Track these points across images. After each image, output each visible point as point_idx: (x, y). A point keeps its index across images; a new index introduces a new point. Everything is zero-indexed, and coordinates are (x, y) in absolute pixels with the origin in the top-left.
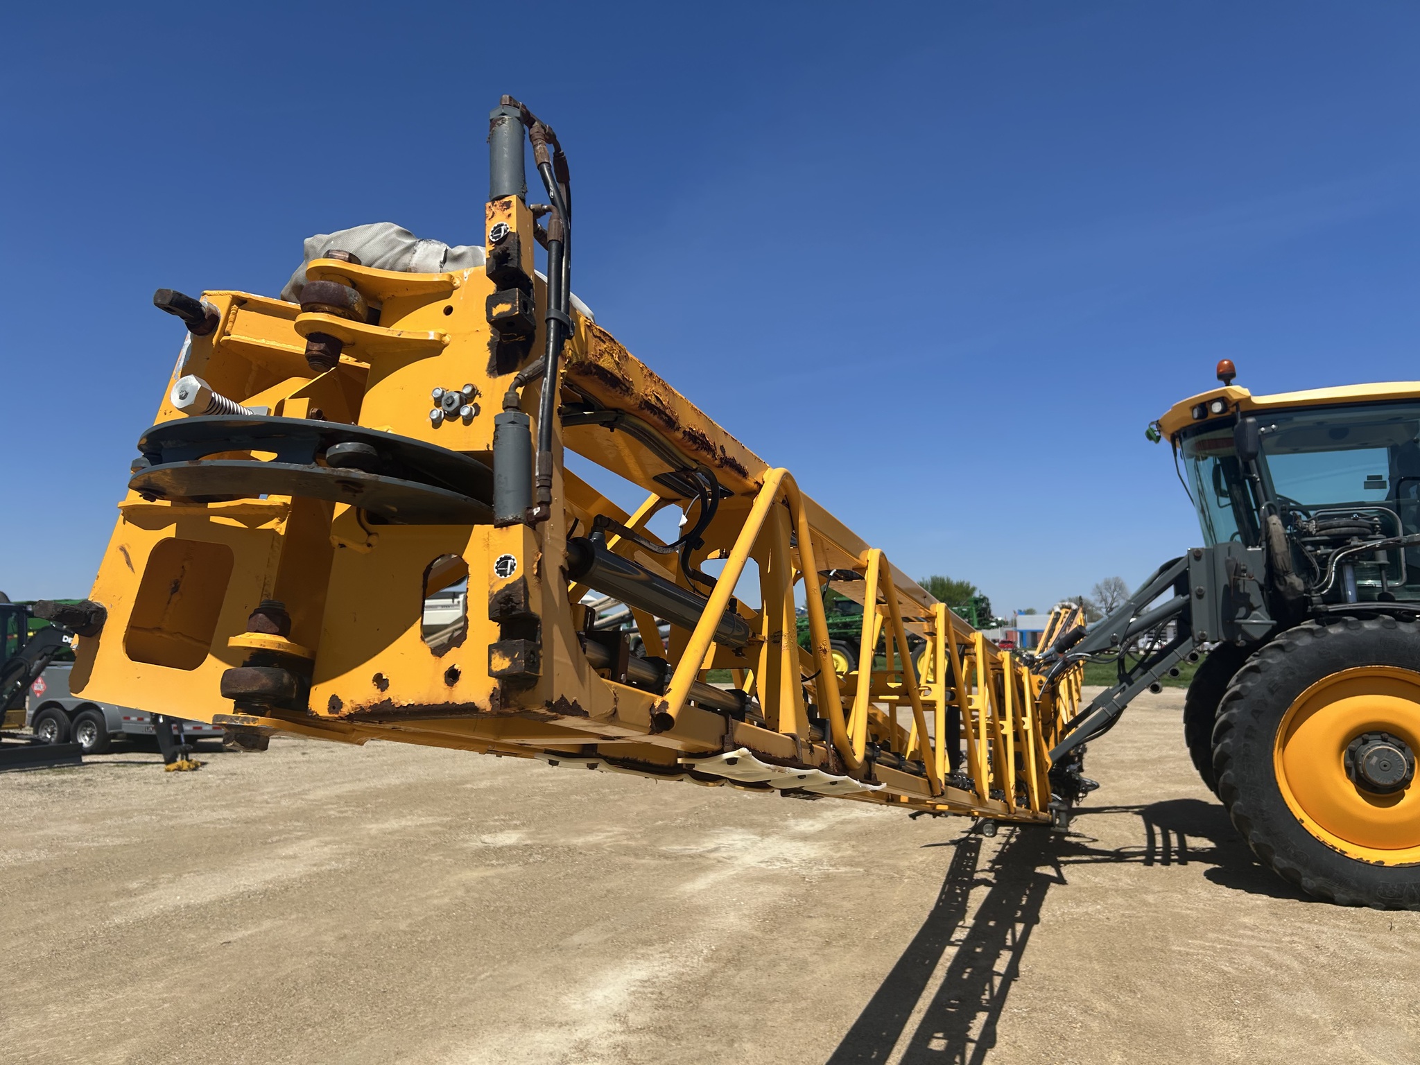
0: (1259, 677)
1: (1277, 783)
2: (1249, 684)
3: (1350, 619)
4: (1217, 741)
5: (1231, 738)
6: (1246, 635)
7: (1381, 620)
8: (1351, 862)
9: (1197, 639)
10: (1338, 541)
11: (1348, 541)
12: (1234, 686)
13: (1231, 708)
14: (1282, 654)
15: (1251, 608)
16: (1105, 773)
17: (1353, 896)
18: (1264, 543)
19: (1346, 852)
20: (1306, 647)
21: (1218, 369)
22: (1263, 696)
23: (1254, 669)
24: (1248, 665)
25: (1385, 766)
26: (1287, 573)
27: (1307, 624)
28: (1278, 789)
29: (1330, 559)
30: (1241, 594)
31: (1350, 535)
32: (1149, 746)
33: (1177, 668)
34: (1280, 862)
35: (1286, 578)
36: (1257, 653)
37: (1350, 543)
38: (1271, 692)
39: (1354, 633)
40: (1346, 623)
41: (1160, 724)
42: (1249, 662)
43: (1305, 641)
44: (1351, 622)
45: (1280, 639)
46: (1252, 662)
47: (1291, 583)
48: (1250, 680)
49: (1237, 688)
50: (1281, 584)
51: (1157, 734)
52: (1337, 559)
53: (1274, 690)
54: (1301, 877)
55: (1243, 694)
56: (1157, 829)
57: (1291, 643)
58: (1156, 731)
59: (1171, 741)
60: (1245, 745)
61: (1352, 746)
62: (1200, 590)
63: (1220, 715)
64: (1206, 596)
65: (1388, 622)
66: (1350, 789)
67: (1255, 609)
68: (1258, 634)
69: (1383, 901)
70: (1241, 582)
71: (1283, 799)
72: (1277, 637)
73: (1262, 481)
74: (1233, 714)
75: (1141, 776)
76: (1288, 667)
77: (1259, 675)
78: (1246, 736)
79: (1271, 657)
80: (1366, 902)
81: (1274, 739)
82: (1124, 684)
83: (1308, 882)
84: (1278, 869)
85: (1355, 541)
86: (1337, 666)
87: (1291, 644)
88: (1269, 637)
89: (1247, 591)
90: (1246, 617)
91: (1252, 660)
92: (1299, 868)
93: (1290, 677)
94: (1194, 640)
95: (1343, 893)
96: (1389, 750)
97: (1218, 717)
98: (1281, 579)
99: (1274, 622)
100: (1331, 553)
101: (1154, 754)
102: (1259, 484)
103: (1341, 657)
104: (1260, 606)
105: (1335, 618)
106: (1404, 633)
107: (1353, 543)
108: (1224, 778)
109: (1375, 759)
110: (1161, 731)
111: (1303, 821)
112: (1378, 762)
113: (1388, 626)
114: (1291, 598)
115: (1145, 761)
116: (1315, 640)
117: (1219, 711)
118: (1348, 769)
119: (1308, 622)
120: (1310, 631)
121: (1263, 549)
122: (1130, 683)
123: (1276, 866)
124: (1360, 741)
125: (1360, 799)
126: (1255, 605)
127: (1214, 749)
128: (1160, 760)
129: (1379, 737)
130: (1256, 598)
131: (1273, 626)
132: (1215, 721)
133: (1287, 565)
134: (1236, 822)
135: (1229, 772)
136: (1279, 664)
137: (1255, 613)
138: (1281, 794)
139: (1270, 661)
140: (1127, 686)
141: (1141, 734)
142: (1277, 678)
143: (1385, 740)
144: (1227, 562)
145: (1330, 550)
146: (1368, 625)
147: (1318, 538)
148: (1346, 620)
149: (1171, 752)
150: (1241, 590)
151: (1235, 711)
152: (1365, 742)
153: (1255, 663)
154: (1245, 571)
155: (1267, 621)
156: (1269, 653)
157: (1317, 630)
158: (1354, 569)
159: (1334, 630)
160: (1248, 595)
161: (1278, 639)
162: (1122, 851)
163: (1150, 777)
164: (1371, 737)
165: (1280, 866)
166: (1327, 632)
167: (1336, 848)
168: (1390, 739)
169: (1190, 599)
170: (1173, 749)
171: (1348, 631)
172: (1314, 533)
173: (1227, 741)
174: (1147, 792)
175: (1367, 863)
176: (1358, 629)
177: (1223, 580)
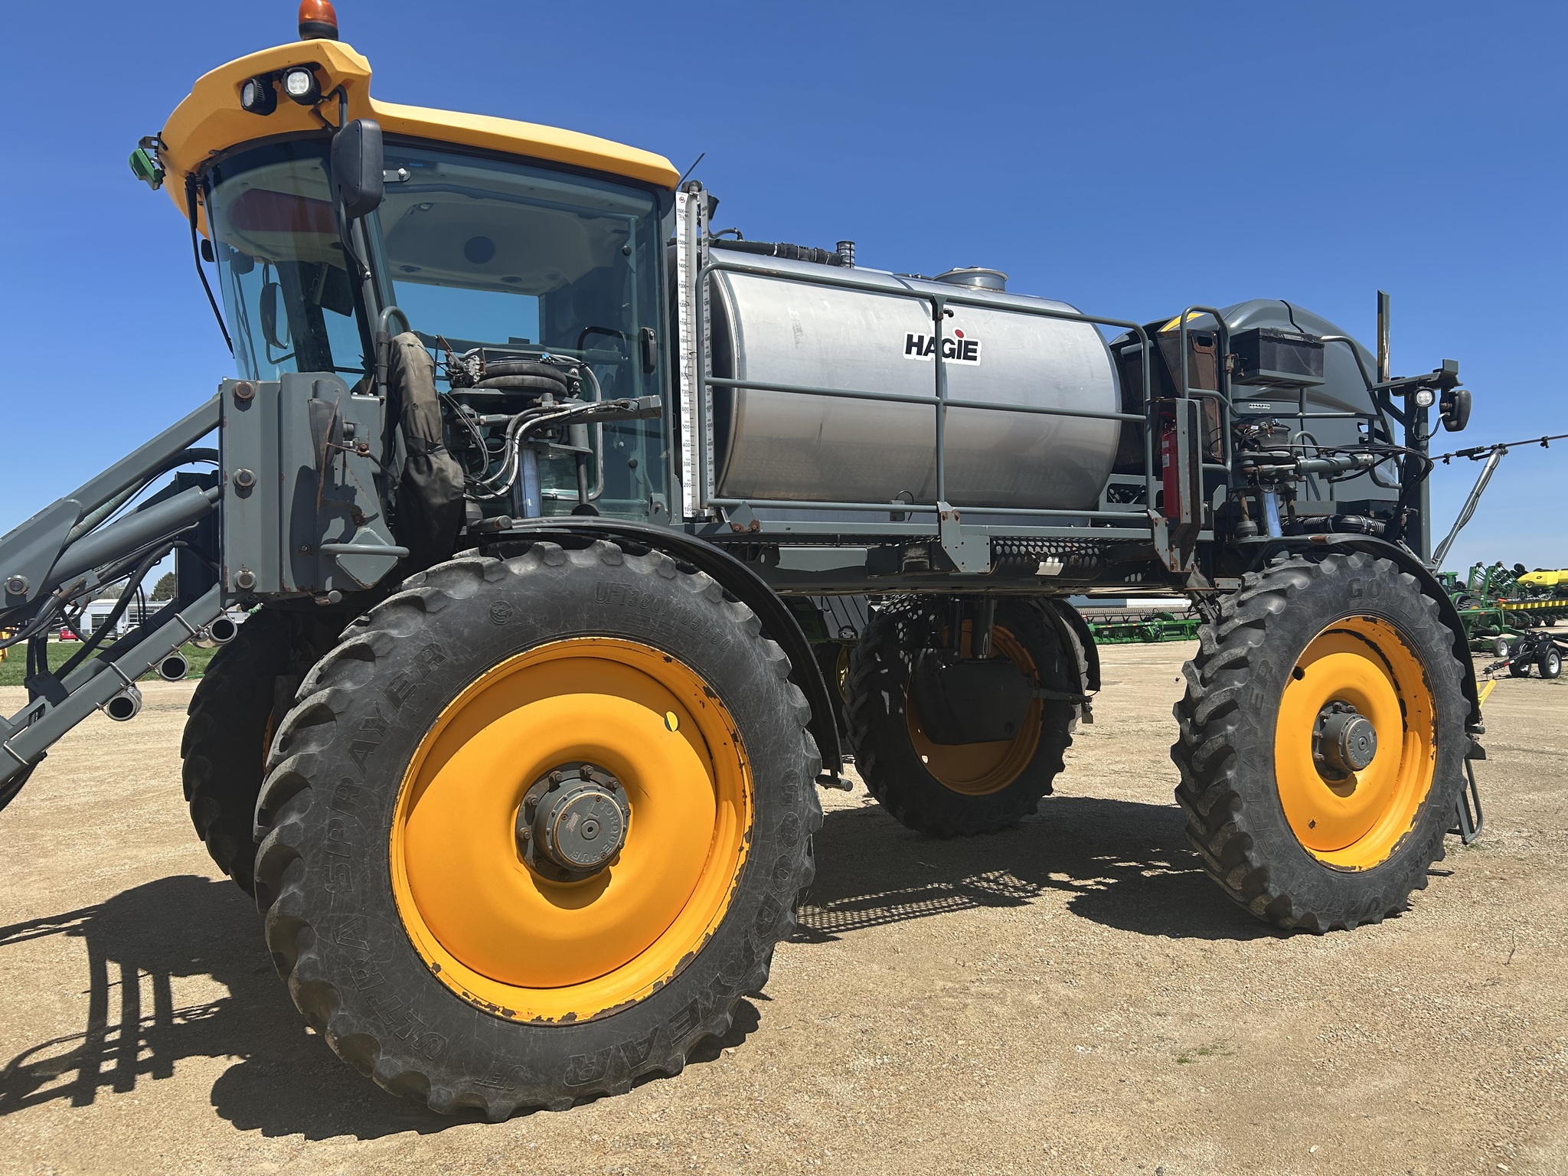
0: (370, 668)
1: (393, 897)
2: (348, 686)
3: (548, 545)
4: (268, 818)
5: (301, 811)
6: (342, 577)
7: (599, 550)
8: (521, 1030)
9: (232, 589)
10: (518, 400)
11: (539, 400)
12: (311, 692)
13: (305, 743)
14: (420, 619)
15: (357, 520)
16: (32, 838)
17: (522, 1097)
18: (383, 389)
19: (513, 1013)
20: (467, 602)
21: (302, 14)
22: (378, 710)
23: (362, 653)
24: (346, 645)
25: (590, 829)
26: (432, 447)
27: (467, 556)
28: (395, 911)
29: (509, 429)
30: (338, 488)
31: (540, 391)
32: (117, 774)
33: (180, 655)
34: (388, 1065)
35: (432, 458)
36: (363, 618)
37: (540, 405)
38: (394, 700)
39: (553, 574)
40: (541, 555)
41: (137, 734)
42: (347, 638)
43: (465, 589)
44: (550, 551)
45: (412, 586)
46: (355, 636)
47: (441, 470)
48: (351, 678)
49: (322, 696)
50: (419, 472)
51: (133, 752)
52: (520, 431)
53: (401, 695)
54: (429, 1086)
55: (335, 709)
56: (114, 971)
57: (438, 592)
58: (132, 746)
59: (153, 762)
60: (332, 825)
61: (532, 796)
62: (245, 477)
63: (279, 760)
64: (257, 490)
65: (610, 553)
66: (522, 879)
67: (363, 522)
68: (368, 576)
69: (568, 1091)
70: (338, 462)
71: (404, 928)
72: (406, 582)
73: (374, 277)
74: (308, 759)
75: (97, 836)
76: (431, 646)
77: (370, 664)
78: (336, 804)
79: (396, 625)
80: (541, 1100)
81: (394, 802)
82: (42, 700)
83: (442, 1094)
84: (385, 1081)
85: (548, 402)
86: (523, 639)
87: (438, 595)
88: (391, 581)
89: (350, 481)
90: (346, 538)
91: (353, 634)
92: (424, 1069)
93: (434, 668)
94: (224, 591)
95: (504, 1097)
96: (599, 798)
97: (274, 766)
98: (422, 460)
99: (404, 550)
100: (509, 421)
101: (125, 788)
102: (369, 283)
103: (531, 621)
104: (377, 516)
105: (520, 545)
106: (634, 573)
107: (546, 404)
108: (281, 908)
109: (575, 818)
110: (140, 747)
111: (438, 968)
112: (581, 823)
113: (611, 561)
114: (438, 500)
115: (107, 803)
116: (486, 587)
117: (274, 750)
118: (521, 842)
119: (467, 552)
120: (477, 570)
121: (382, 401)
122: (58, 695)
123: (380, 1076)
124: (545, 784)
125: (539, 897)
126: (366, 515)
127: (261, 839)
128: (133, 800)
129: (577, 773)
130: (368, 501)
131: (402, 559)
132: (262, 773)
133: (434, 432)
134: (299, 999)
135: (293, 889)
136: (414, 638)
137: (363, 530)
138: (401, 920)
139: (394, 633)
140: (48, 704)
141: (107, 754)
142: (407, 670)
143: (585, 778)
144: (314, 410)
145: (505, 417)
146: (579, 559)
147: (483, 391)
148: (542, 548)
149: (152, 782)
150: (338, 481)
151: (313, 749)
152: (555, 786)
153: (363, 638)
154: (350, 435)
155: (388, 545)
156: (392, 617)
157: (490, 566)
158: (537, 461)
159: (521, 567)
160: (353, 491)
161: (408, 587)
162: (25, 1063)
163: (114, 837)
164: (565, 775)
165: (388, 1074)
166: (507, 571)
167: (497, 1009)
168: (595, 775)
169: (221, 496)
170: (155, 775)
171: (543, 570)
172: (476, 379)
173: (294, 818)
174: (106, 871)
175: (549, 1026)
176: (561, 565)
177: (302, 454)
